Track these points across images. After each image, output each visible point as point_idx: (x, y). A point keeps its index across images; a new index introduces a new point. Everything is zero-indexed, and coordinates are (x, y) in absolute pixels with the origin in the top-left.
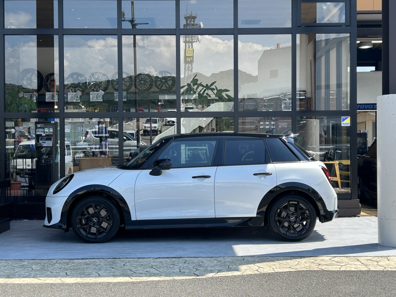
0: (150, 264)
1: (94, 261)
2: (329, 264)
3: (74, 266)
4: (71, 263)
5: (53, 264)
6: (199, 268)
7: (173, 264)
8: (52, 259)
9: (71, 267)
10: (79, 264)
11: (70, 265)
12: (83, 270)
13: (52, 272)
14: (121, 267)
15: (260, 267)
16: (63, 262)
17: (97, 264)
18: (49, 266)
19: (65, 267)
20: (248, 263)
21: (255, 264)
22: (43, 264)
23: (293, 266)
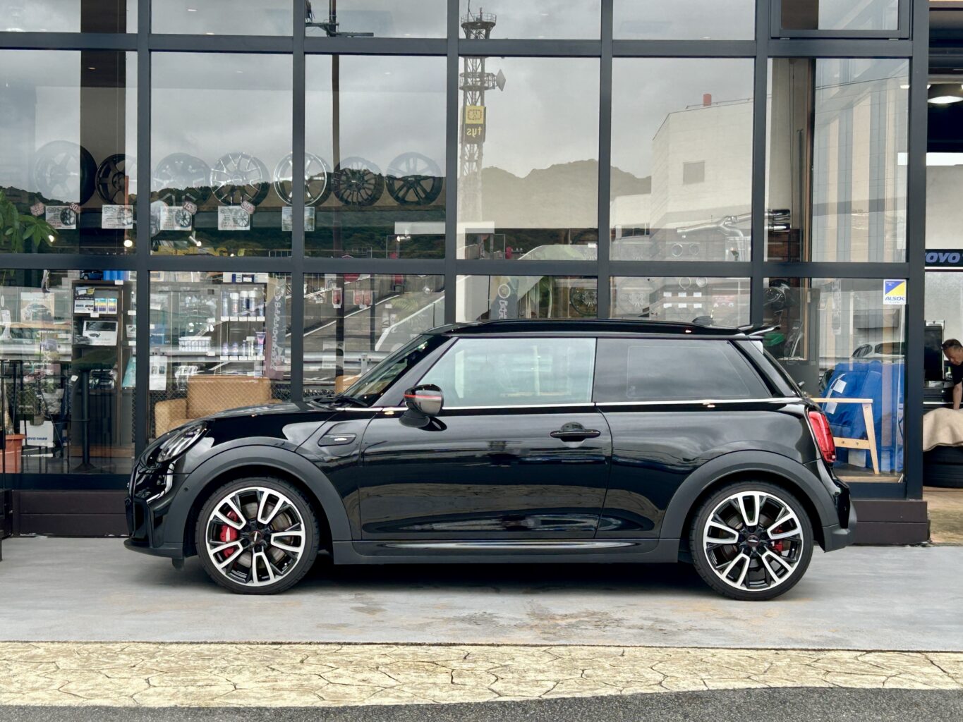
0: (372, 661)
1: (223, 651)
2: (855, 672)
3: (167, 661)
4: (161, 653)
5: (113, 656)
6: (503, 676)
7: (433, 663)
8: (111, 641)
9: (159, 663)
10: (181, 656)
11: (159, 659)
12: (194, 674)
13: (108, 677)
14: (294, 667)
15: (668, 675)
16: (139, 650)
17: (229, 659)
18: (102, 659)
19: (146, 664)
20: (635, 663)
21: (654, 666)
22: (86, 655)
23: (755, 675)
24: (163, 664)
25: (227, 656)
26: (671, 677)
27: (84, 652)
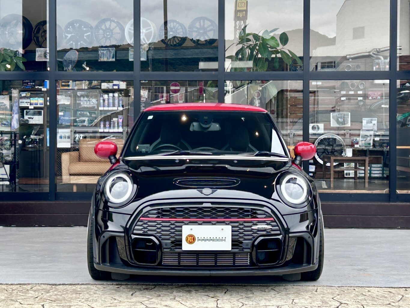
0: (172, 294)
1: (88, 288)
3: (56, 295)
4: (53, 290)
5: (26, 292)
6: (246, 303)
7: (207, 295)
8: (26, 283)
9: (51, 296)
10: (64, 292)
11: (51, 294)
12: (70, 302)
13: (21, 304)
14: (127, 298)
15: (343, 302)
16: (41, 288)
17: (91, 293)
18: (19, 294)
19: (43, 296)
20: (324, 296)
21: (335, 297)
22: (11, 291)
23: (393, 302)
24: (53, 296)
25: (90, 292)
26: (344, 303)
27: (10, 289)
